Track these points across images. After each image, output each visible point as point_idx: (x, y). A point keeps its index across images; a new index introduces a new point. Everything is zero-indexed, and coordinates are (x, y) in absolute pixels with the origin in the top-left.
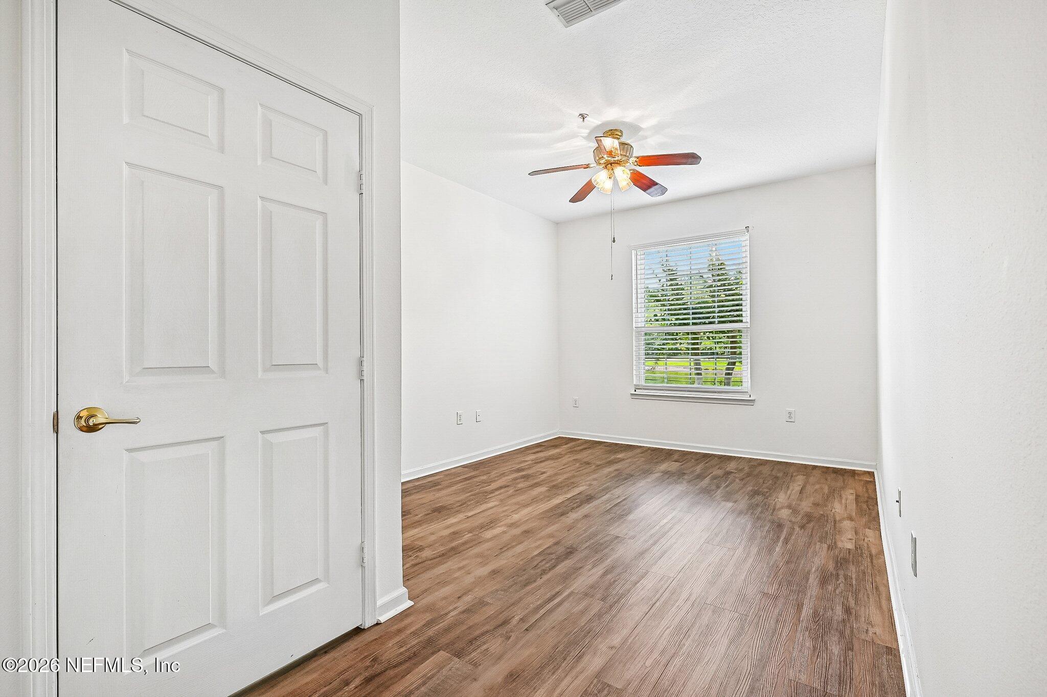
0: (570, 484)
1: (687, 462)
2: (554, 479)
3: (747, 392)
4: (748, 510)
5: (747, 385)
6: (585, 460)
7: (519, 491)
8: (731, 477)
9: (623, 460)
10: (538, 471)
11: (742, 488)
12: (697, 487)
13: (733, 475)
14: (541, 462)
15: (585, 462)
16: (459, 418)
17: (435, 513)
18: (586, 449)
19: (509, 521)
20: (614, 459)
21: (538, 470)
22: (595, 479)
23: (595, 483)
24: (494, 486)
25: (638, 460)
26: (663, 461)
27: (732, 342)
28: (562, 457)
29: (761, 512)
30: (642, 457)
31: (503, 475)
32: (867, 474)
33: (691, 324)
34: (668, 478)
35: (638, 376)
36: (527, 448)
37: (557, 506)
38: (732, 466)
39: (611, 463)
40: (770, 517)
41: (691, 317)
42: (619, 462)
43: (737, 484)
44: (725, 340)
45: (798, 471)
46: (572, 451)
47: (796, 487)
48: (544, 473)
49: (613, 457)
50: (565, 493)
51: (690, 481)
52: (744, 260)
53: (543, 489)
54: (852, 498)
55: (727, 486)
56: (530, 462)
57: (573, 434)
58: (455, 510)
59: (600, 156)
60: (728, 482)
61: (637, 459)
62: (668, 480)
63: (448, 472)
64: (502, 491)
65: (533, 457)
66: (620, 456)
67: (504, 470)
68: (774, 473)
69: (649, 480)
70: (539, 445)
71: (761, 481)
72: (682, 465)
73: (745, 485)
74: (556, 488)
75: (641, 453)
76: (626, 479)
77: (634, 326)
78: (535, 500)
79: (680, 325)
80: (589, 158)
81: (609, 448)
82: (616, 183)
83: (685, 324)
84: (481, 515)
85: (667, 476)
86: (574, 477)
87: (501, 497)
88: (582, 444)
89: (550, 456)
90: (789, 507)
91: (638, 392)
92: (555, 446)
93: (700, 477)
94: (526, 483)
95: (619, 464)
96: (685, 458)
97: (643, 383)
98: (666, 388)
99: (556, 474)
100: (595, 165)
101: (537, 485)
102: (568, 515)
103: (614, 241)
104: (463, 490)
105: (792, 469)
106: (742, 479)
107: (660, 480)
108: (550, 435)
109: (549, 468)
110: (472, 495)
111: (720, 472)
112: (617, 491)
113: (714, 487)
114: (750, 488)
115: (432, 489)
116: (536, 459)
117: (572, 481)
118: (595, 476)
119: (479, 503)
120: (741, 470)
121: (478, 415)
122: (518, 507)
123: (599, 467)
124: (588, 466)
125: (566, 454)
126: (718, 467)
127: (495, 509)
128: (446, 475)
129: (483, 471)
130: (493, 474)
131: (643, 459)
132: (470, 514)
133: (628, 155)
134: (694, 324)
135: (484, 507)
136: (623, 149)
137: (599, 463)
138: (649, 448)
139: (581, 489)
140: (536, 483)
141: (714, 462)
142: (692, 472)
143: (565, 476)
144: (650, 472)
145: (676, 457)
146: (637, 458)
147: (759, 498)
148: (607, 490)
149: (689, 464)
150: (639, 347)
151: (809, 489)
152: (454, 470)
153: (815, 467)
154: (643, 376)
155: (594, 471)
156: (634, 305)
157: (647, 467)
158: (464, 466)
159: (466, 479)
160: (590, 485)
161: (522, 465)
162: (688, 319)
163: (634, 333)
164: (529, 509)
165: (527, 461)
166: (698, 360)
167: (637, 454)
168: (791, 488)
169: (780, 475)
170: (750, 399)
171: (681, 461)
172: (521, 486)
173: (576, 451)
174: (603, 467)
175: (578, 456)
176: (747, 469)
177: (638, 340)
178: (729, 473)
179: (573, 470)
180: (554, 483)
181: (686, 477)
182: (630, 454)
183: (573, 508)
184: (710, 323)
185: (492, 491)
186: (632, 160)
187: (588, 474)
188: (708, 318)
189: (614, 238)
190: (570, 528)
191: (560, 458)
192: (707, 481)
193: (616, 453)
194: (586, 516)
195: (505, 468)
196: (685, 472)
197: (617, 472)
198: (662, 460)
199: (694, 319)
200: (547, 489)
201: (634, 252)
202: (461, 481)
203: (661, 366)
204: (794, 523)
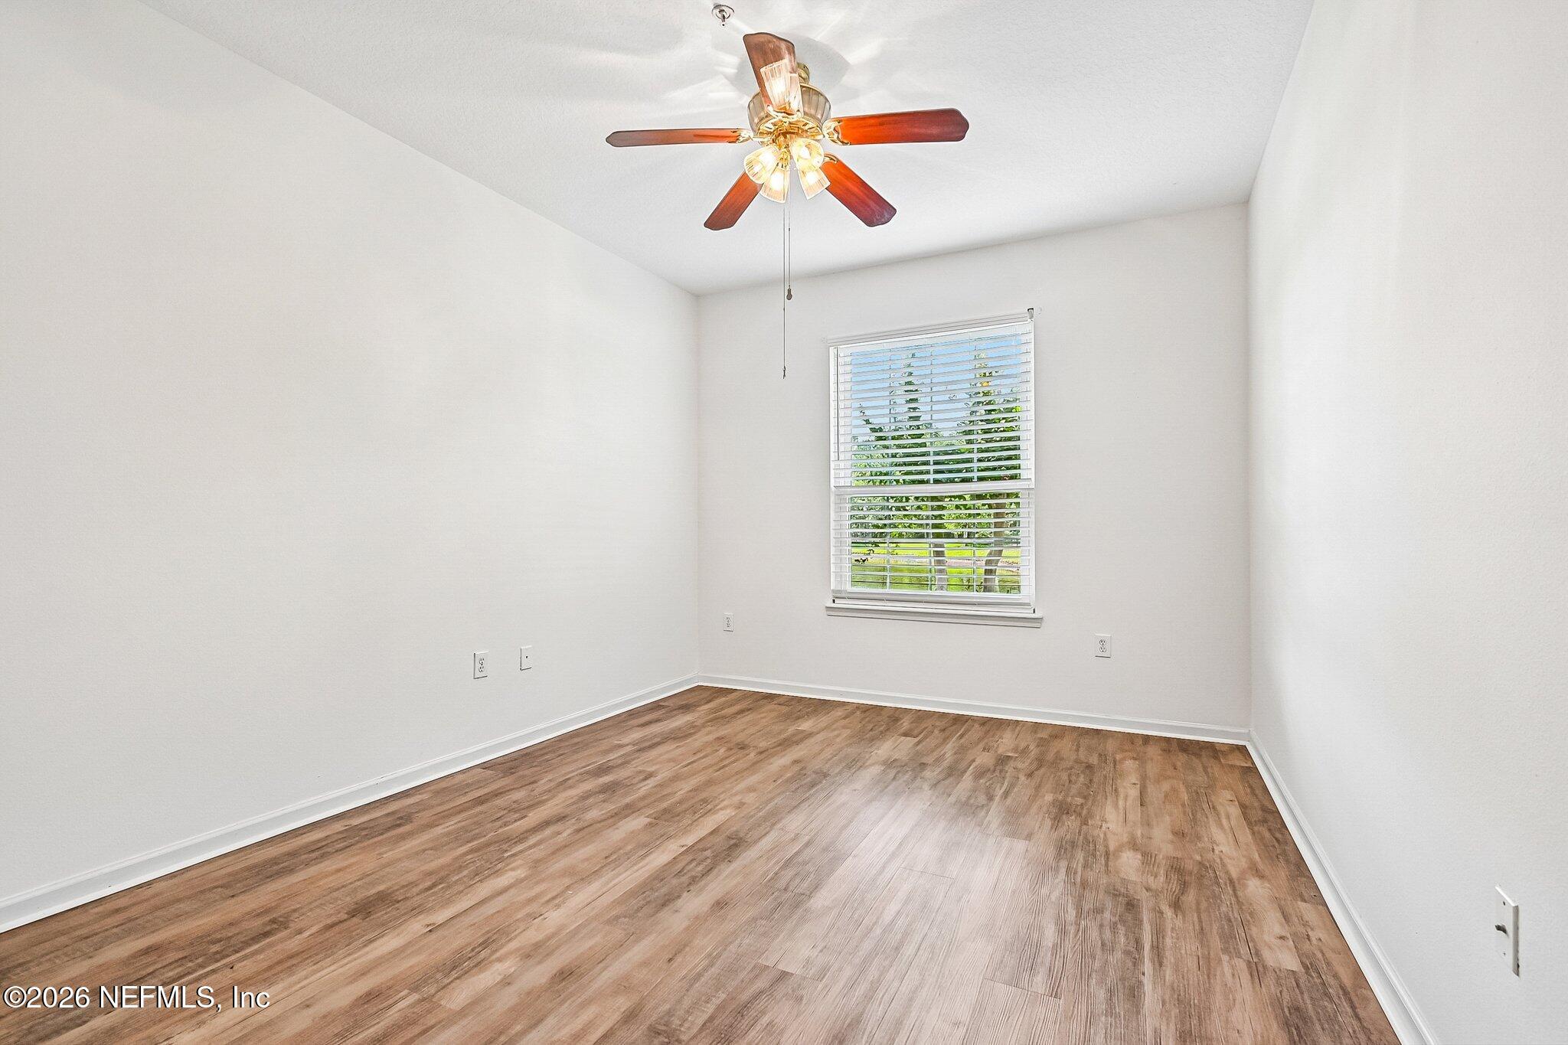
0: (699, 805)
1: (925, 737)
2: (669, 790)
3: (1029, 604)
4: (1058, 857)
5: (1028, 590)
6: (741, 738)
7: (586, 832)
8: (1009, 768)
9: (810, 735)
10: (640, 772)
11: (1035, 796)
12: (952, 799)
13: (1012, 764)
14: (652, 747)
15: (738, 744)
16: (478, 666)
17: (355, 920)
18: (741, 712)
19: (532, 935)
20: (794, 735)
21: (640, 768)
22: (751, 789)
23: (750, 798)
24: (534, 817)
25: (837, 736)
26: (883, 735)
27: (997, 515)
28: (694, 733)
29: (1085, 866)
30: (844, 727)
31: (564, 784)
32: (1237, 752)
33: (932, 482)
34: (894, 778)
35: (839, 575)
36: (632, 714)
37: (659, 876)
38: (1006, 743)
39: (786, 743)
40: (1104, 880)
41: (931, 468)
42: (802, 740)
43: (1023, 789)
44: (984, 511)
45: (1123, 751)
46: (717, 719)
47: (1129, 789)
48: (650, 775)
49: (791, 730)
50: (686, 831)
51: (936, 784)
52: (1023, 368)
53: (635, 823)
54: (1235, 811)
55: (1006, 794)
56: (629, 749)
57: (724, 681)
58: (409, 903)
59: (762, 114)
60: (1006, 784)
61: (836, 733)
62: (894, 783)
63: (443, 785)
64: (548, 832)
65: (636, 735)
66: (806, 725)
67: (569, 773)
68: (1082, 756)
69: (858, 785)
70: (656, 706)
71: (1065, 776)
72: (919, 742)
73: (1038, 788)
74: (668, 817)
75: (844, 718)
76: (813, 785)
77: (833, 484)
78: (612, 859)
79: (913, 482)
80: (741, 121)
81: (785, 709)
82: (795, 177)
83: (922, 482)
84: (468, 920)
85: (892, 773)
86: (710, 783)
87: (537, 853)
88: (738, 701)
89: (672, 731)
90: (1134, 845)
91: (840, 603)
92: (686, 708)
93: (954, 772)
94: (605, 805)
95: (802, 746)
96: (923, 726)
97: (849, 588)
98: (889, 597)
99: (676, 778)
100: (752, 134)
101: (629, 810)
102: (679, 902)
103: (789, 297)
104: (456, 838)
105: (1111, 745)
106: (1030, 775)
107: (881, 785)
108: (680, 684)
109: (662, 762)
110: (471, 851)
111: (984, 759)
112: (794, 822)
113: (982, 799)
114: (1049, 797)
115: (385, 836)
116: (642, 740)
117: (704, 795)
118: (753, 780)
119: (480, 875)
120: (1024, 751)
121: (524, 658)
122: (567, 881)
123: (765, 754)
124: (741, 753)
125: (704, 726)
126: (981, 745)
127: (512, 891)
128: (437, 793)
129: (523, 777)
130: (544, 784)
131: (848, 732)
132: (440, 917)
133: (819, 116)
134: (936, 481)
135: (484, 890)
136: (810, 103)
137: (763, 744)
138: (859, 707)
139: (720, 817)
140: (628, 806)
141: (976, 732)
142: (939, 760)
143: (693, 782)
144: (859, 764)
145: (905, 724)
146: (835, 730)
147: (1071, 823)
148: (773, 818)
149: (931, 742)
150: (841, 525)
151: (1155, 793)
152: (461, 777)
153: (1147, 739)
154: (848, 575)
155: (754, 766)
156: (833, 448)
157: (852, 751)
158: (485, 766)
159: (480, 801)
160: (741, 805)
161: (612, 756)
162: (928, 472)
163: (832, 498)
164: (595, 887)
165: (621, 746)
166: (942, 546)
167: (836, 721)
168: (1121, 790)
169: (1094, 760)
170: (1033, 616)
171: (916, 732)
172: (594, 814)
173: (724, 717)
174: (773, 755)
175: (724, 731)
176: (1034, 751)
177: (840, 509)
178: (1002, 760)
179: (711, 766)
180: (665, 805)
181: (927, 773)
182: (823, 720)
183: (694, 880)
184: (964, 480)
185: (521, 838)
186: (829, 125)
187: (740, 774)
188: (959, 471)
189: (789, 291)
190: (678, 949)
191: (691, 735)
192: (967, 781)
193: (798, 718)
194: (720, 905)
195: (571, 768)
196: (924, 760)
197: (796, 768)
198: (882, 732)
199: (937, 472)
200: (649, 820)
201: (832, 351)
202: (460, 810)
203: (879, 556)
204: (1156, 894)
